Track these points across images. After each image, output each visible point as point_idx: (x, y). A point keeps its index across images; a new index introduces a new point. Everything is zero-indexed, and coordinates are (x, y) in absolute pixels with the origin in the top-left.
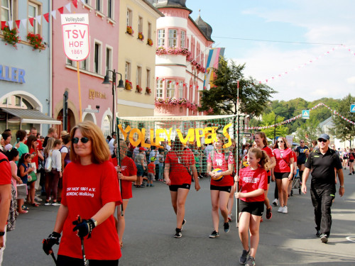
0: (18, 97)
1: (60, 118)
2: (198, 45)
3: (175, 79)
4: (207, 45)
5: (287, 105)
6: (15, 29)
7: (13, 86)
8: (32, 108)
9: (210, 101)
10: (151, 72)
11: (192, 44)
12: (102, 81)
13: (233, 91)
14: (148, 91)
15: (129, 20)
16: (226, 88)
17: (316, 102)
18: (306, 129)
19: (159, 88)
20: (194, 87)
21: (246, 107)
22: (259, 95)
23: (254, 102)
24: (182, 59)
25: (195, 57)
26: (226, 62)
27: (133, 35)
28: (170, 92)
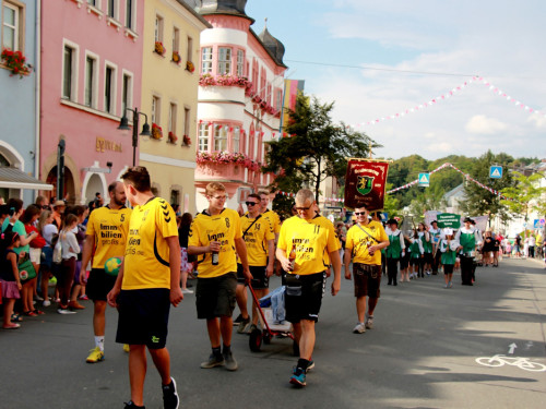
1: (51, 179)
2: (264, 72)
3: (227, 123)
4: (276, 72)
5: (397, 165)
8: (8, 165)
9: (280, 158)
10: (191, 113)
11: (254, 70)
12: (118, 125)
13: (314, 142)
14: (186, 141)
15: (159, 32)
16: (305, 139)
17: (440, 162)
18: (425, 202)
20: (257, 133)
21: (335, 167)
22: (354, 150)
24: (238, 94)
25: (259, 90)
26: (305, 99)
27: (165, 55)
28: (220, 143)
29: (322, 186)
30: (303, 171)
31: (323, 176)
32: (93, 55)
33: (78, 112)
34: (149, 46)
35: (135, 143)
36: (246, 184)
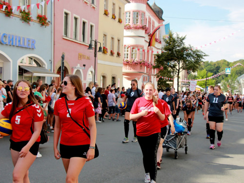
0: (31, 58)
1: (59, 72)
2: (153, 22)
3: (137, 46)
4: (159, 23)
5: (215, 64)
6: (29, 12)
7: (28, 51)
8: (40, 66)
9: (161, 62)
10: (121, 42)
11: (149, 22)
12: (88, 48)
13: (177, 54)
14: (118, 54)
15: (106, 5)
16: (172, 53)
17: (235, 63)
18: (228, 81)
19: (126, 52)
20: (150, 52)
21: (187, 65)
22: (195, 58)
23: (192, 62)
24: (142, 33)
25: (151, 31)
26: (172, 34)
27: (109, 16)
28: (134, 55)
29: (180, 75)
30: (172, 68)
31: (181, 70)
32: (77, 16)
33: (70, 42)
34: (102, 12)
35: (95, 56)
36: (146, 74)
